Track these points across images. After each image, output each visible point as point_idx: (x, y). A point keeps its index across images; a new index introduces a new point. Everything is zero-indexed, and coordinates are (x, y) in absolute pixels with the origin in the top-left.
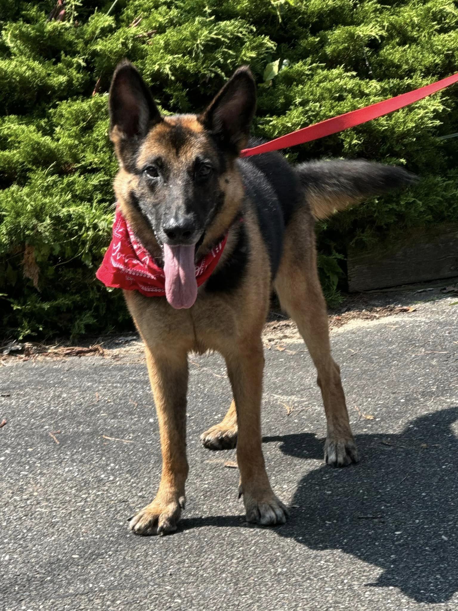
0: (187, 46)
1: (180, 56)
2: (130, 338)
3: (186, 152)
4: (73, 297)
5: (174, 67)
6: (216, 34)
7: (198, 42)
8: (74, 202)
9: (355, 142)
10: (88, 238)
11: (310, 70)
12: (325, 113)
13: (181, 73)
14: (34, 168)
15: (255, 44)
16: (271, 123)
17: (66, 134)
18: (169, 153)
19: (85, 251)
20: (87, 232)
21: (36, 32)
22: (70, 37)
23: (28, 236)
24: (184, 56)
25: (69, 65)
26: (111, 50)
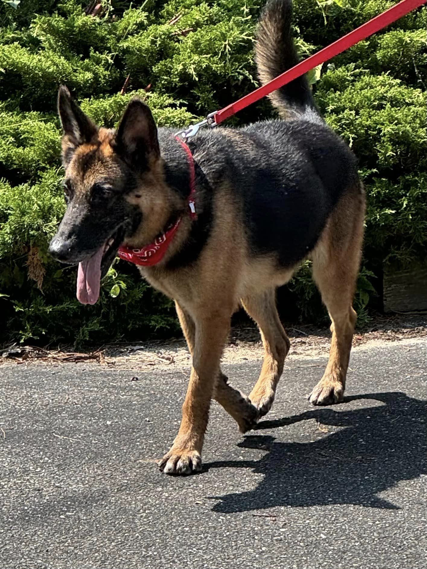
1: (209, 56)
2: (138, 347)
5: (200, 67)
6: (247, 35)
7: (227, 42)
9: (390, 153)
11: (352, 75)
12: (361, 122)
14: (48, 166)
18: (77, 175)
21: (66, 26)
22: (102, 32)
23: (33, 236)
24: (212, 57)
25: (98, 61)
26: (140, 47)
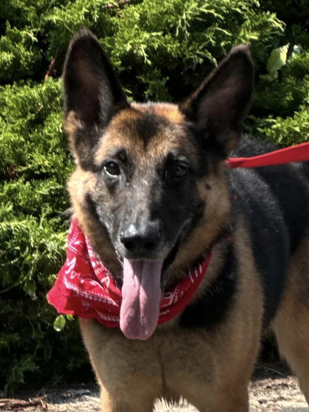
0: (169, 21)
1: (160, 34)
2: (81, 391)
3: (157, 144)
4: (10, 336)
5: (152, 48)
6: (207, 8)
7: (184, 17)
8: (16, 215)
10: (33, 262)
13: (160, 56)
15: (257, 24)
16: (274, 126)
17: (9, 128)
18: (134, 145)
19: (28, 278)
20: (32, 253)
24: (164, 35)
25: (16, 39)
26: (70, 22)
